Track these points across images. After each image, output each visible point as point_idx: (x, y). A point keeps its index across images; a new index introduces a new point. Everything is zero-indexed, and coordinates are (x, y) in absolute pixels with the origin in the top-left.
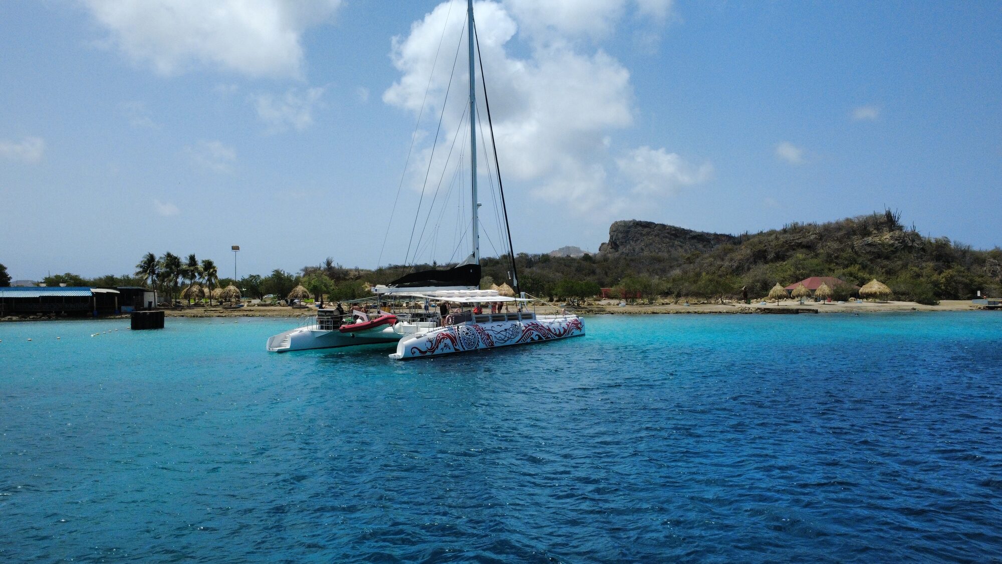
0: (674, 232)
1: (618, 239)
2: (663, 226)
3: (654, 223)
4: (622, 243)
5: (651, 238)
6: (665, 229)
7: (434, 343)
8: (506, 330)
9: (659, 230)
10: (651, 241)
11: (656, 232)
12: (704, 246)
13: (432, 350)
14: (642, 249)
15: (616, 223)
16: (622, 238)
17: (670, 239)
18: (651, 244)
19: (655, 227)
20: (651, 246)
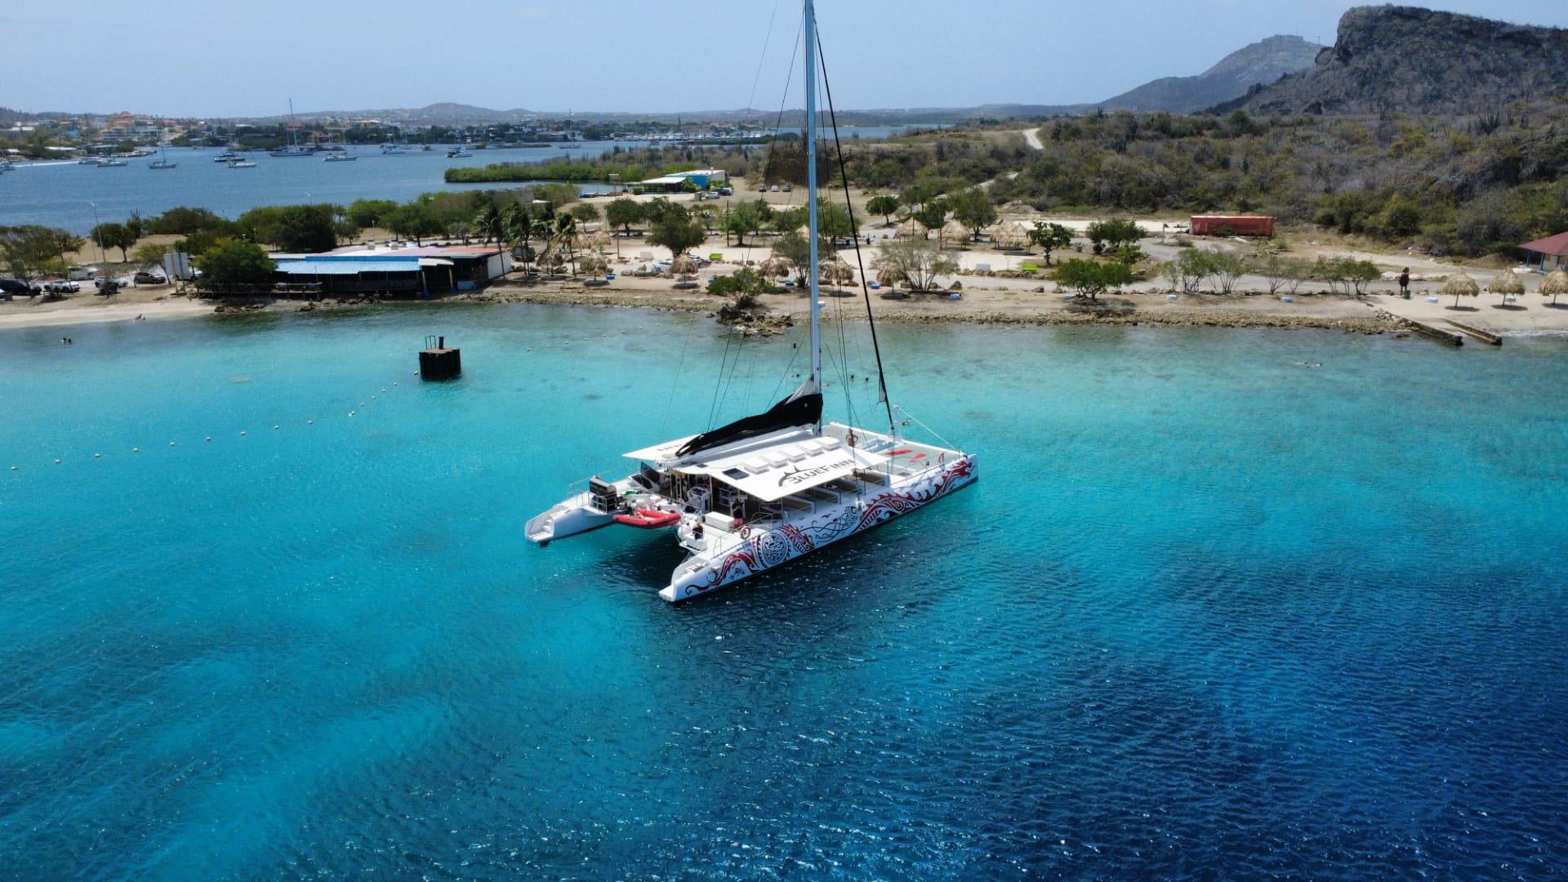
0: (1466, 27)
1: (1352, 43)
2: (1447, 16)
3: (1428, 11)
4: (1358, 51)
5: (1417, 39)
6: (1449, 23)
7: (719, 573)
8: (835, 520)
9: (1436, 24)
10: (1416, 46)
11: (1429, 28)
12: (1526, 55)
13: (717, 581)
14: (1396, 62)
15: (1353, 10)
16: (1360, 40)
17: (1457, 41)
18: (1415, 52)
19: (1429, 17)
20: (1414, 57)
